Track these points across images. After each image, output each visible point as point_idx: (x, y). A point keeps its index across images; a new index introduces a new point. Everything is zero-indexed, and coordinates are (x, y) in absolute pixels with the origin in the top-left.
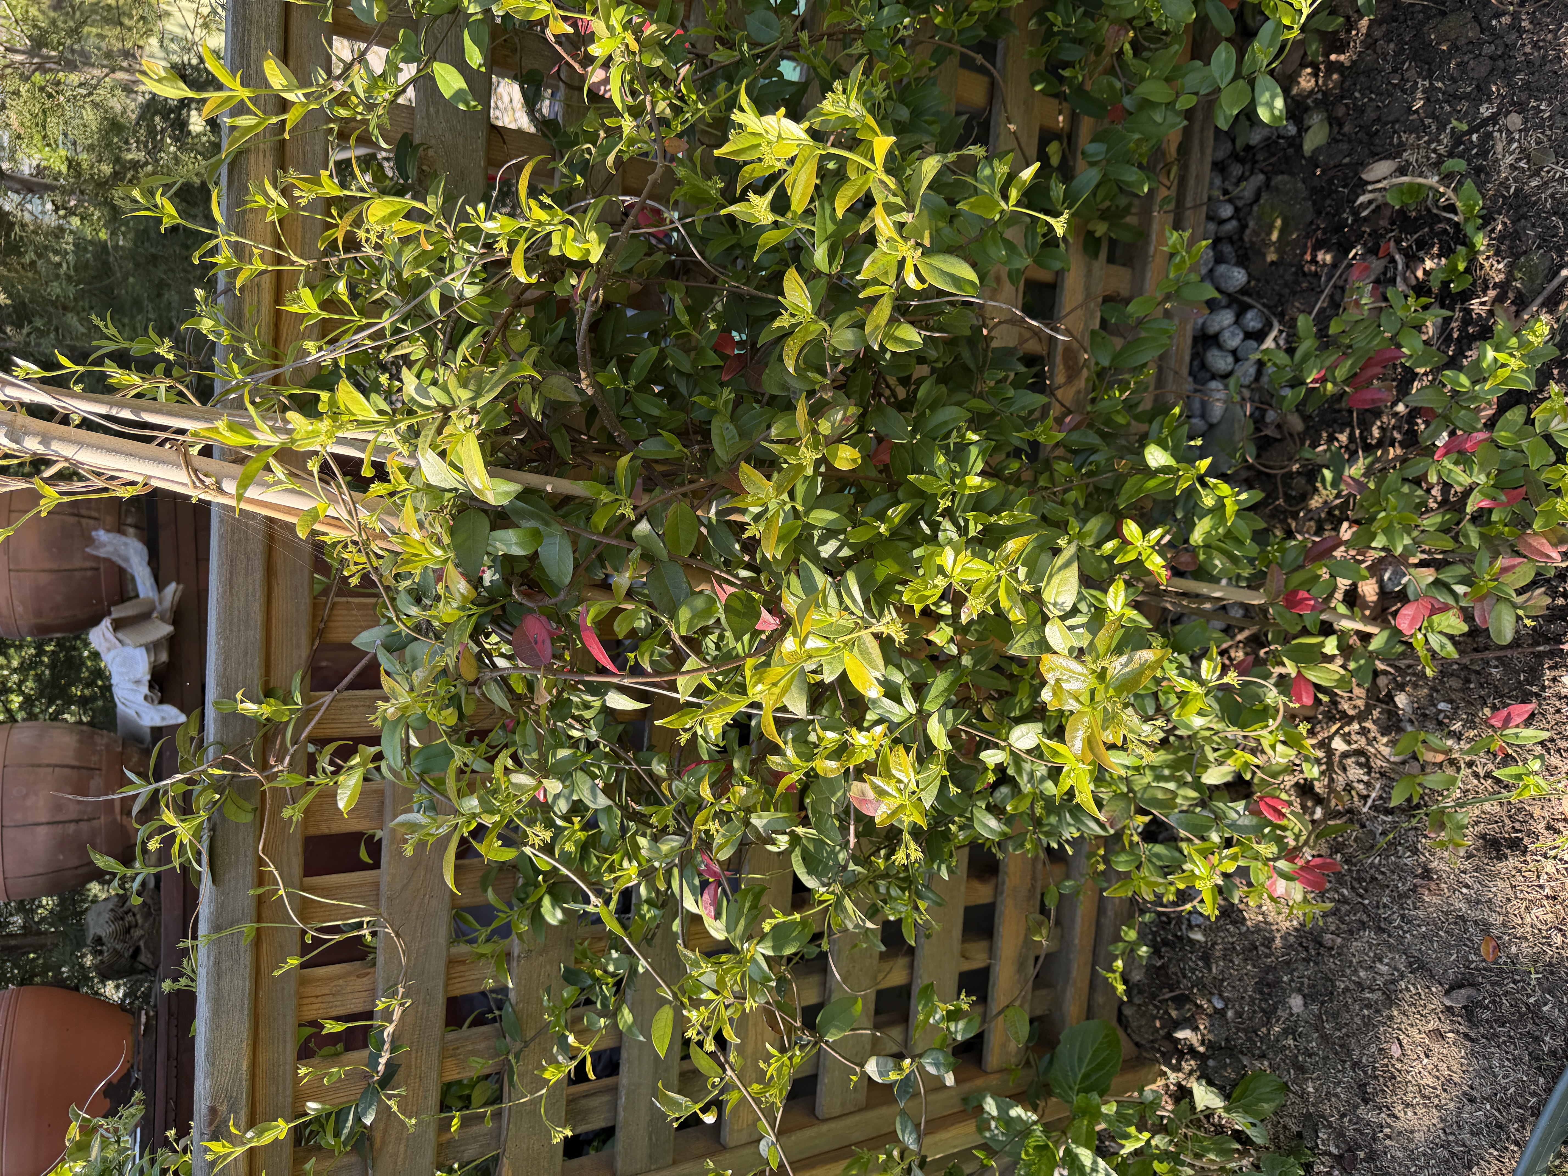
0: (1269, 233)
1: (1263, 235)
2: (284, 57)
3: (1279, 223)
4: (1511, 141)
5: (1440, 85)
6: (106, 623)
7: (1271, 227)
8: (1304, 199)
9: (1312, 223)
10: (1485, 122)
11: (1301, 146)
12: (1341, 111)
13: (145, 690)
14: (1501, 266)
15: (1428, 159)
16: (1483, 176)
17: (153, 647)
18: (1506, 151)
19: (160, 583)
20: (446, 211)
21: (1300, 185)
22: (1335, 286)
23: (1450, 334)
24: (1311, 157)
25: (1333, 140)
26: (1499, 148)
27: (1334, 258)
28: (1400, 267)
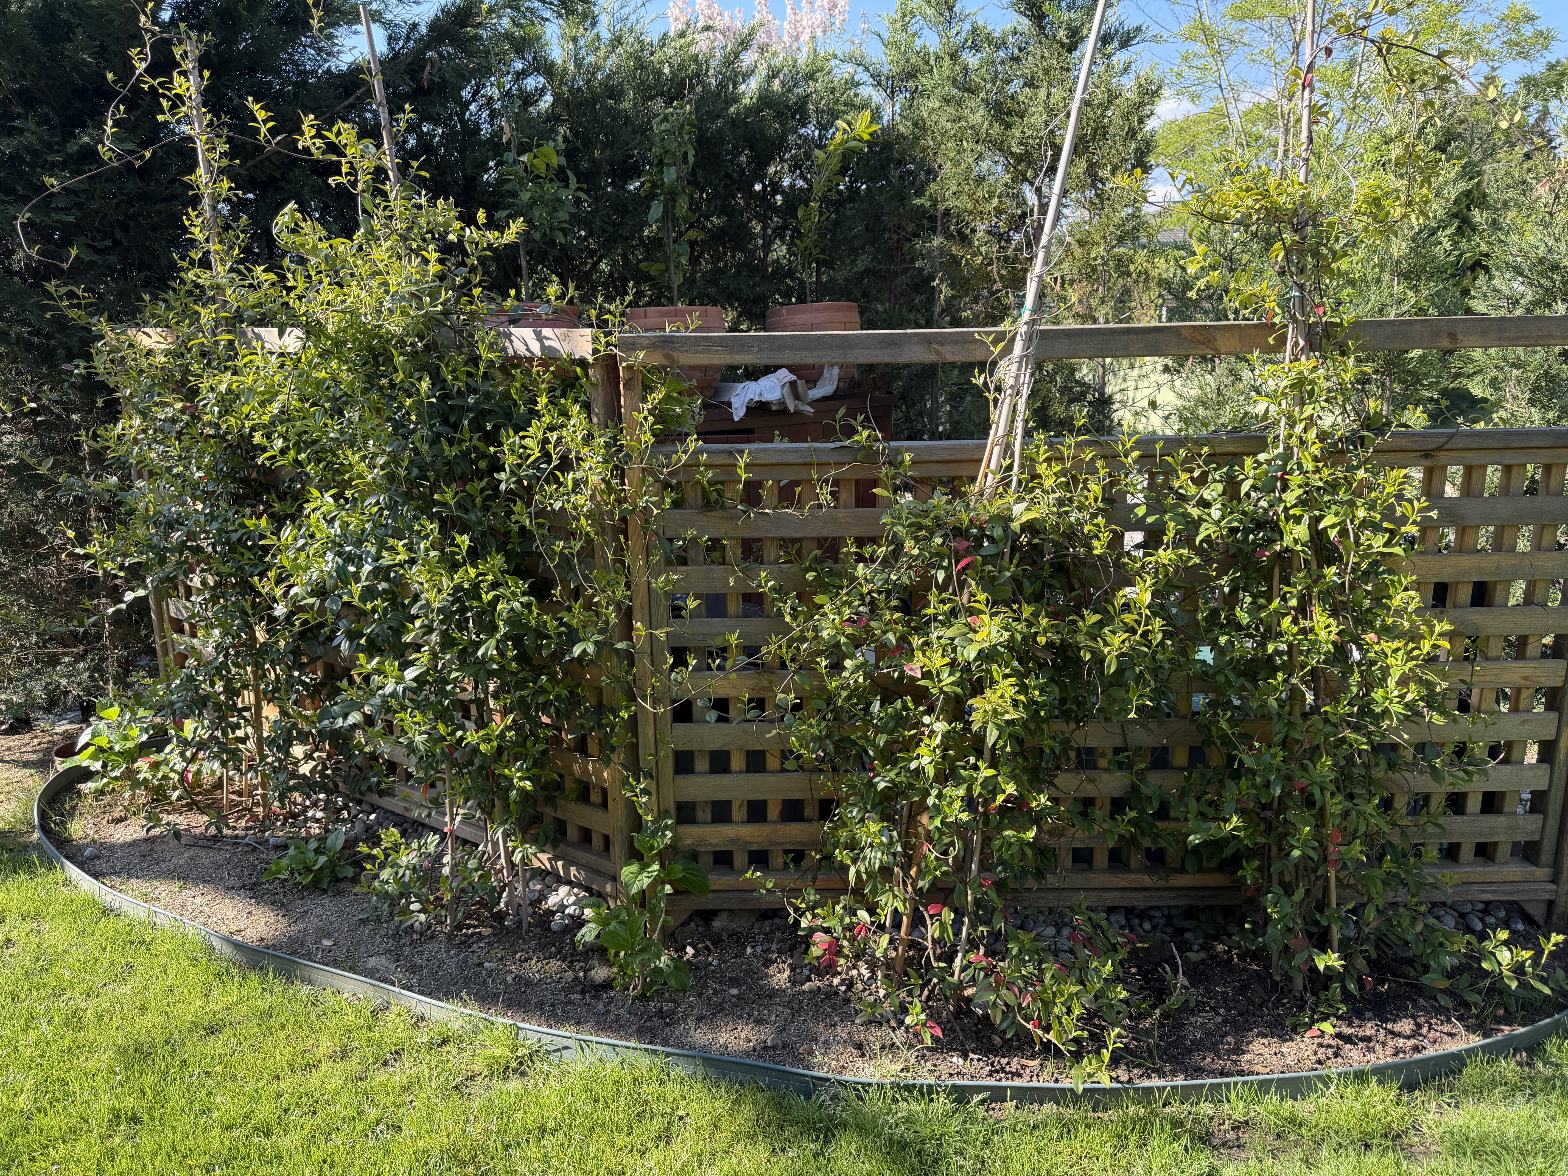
2: (1140, 457)
6: (794, 378)
13: (756, 399)
17: (782, 402)
20: (1099, 509)
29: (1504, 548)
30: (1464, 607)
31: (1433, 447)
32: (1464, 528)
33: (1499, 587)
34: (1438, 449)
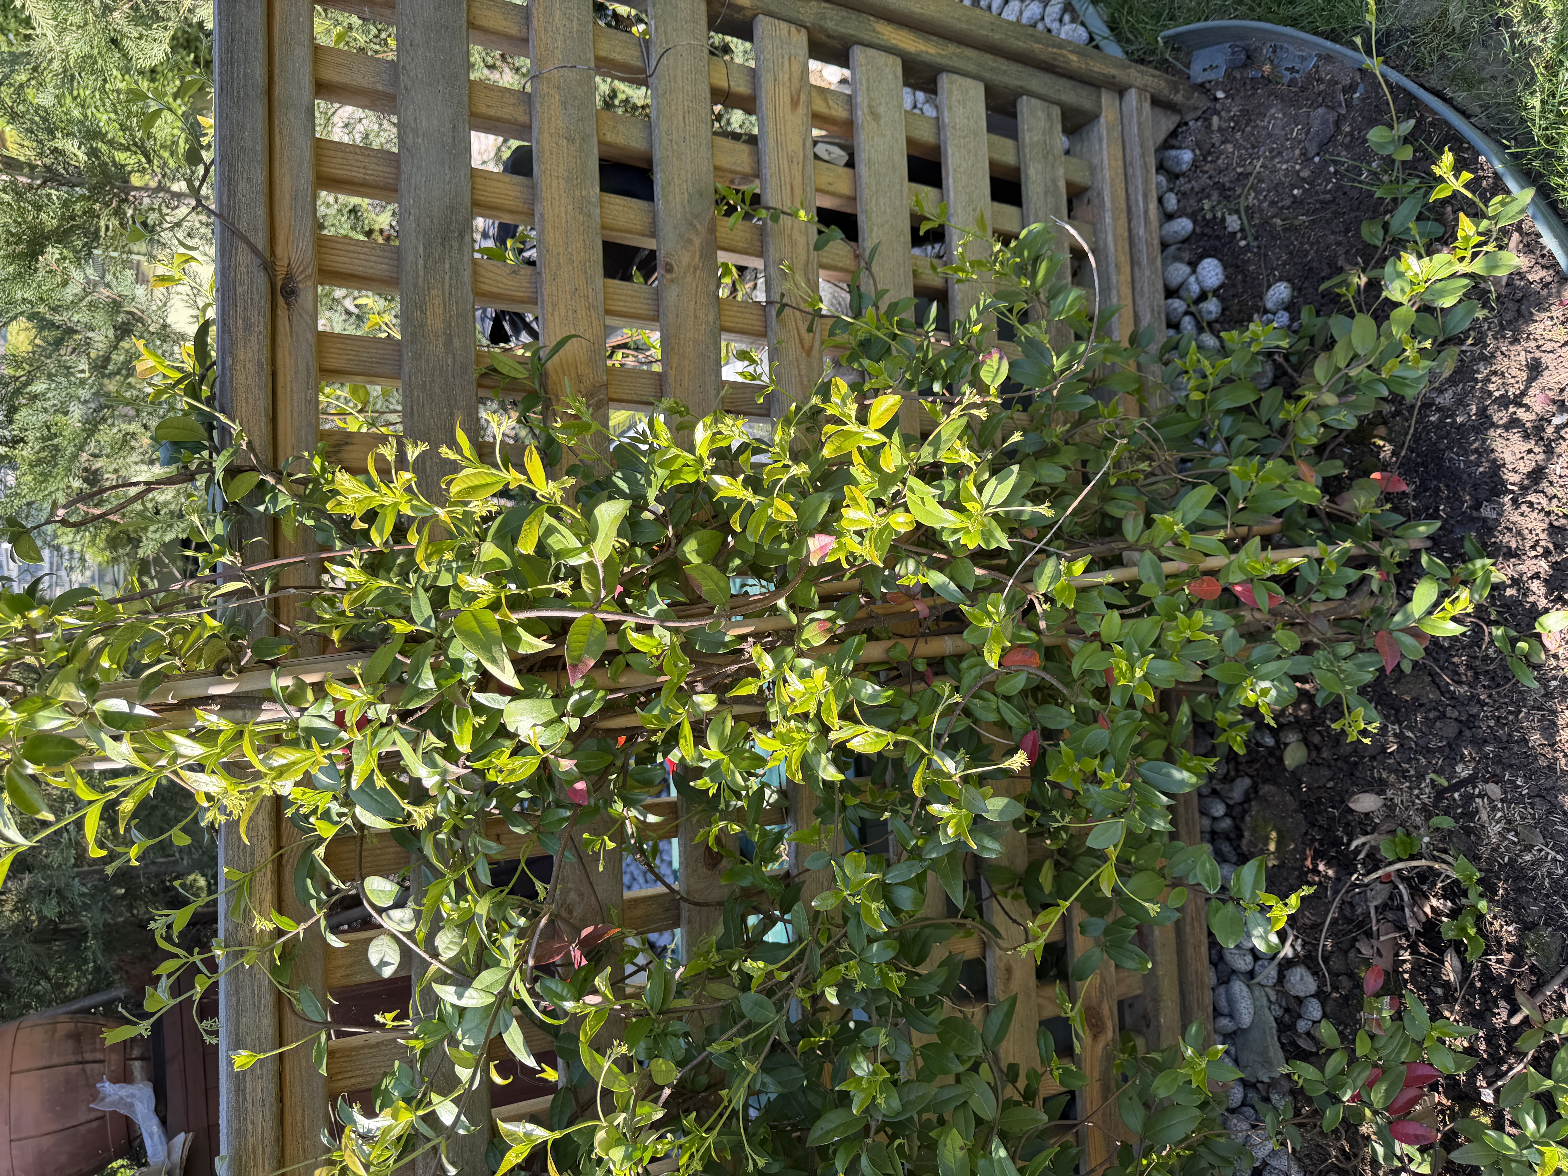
0: (1266, 844)
1: (1260, 846)
3: (1274, 835)
4: (1494, 809)
5: (1410, 734)
7: (1267, 839)
8: (1295, 811)
9: (1306, 833)
10: (1463, 783)
11: (1281, 760)
12: (1316, 739)
14: (1510, 928)
15: (1413, 803)
16: (1473, 838)
18: (1491, 819)
19: (169, 1132)
21: (1288, 798)
22: (1343, 902)
23: (1472, 984)
24: (1293, 773)
25: (1312, 763)
26: (1484, 816)
27: (1336, 872)
28: (1406, 898)
29: (523, 118)
30: (654, 215)
31: (261, 281)
32: (475, 203)
33: (610, 137)
34: (269, 266)
